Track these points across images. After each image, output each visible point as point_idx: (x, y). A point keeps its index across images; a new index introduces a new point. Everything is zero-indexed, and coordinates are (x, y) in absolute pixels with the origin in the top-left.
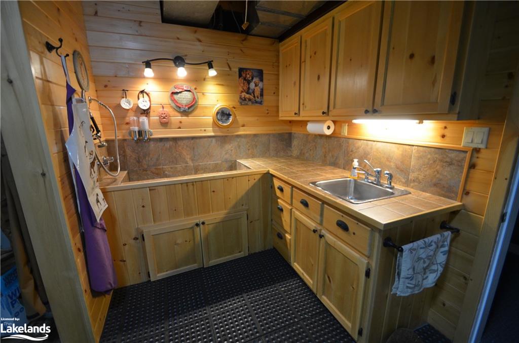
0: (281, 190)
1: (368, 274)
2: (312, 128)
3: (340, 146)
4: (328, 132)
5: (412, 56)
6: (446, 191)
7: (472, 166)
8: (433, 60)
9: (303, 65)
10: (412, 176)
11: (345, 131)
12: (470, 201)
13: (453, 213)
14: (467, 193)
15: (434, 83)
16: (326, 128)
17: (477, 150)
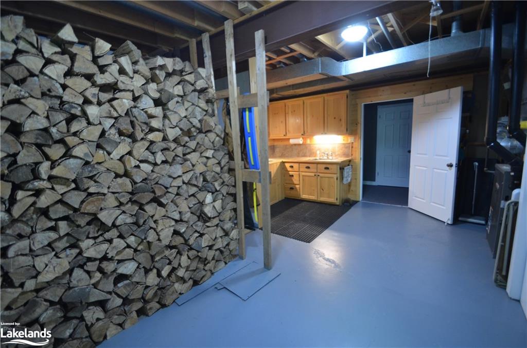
0: (292, 167)
1: (337, 179)
2: (292, 141)
3: (307, 148)
4: (301, 142)
5: (335, 118)
6: (347, 155)
7: (352, 147)
8: (340, 120)
9: (287, 115)
10: (337, 154)
11: (308, 141)
12: (353, 157)
13: (350, 161)
14: (352, 155)
15: (342, 125)
16: (300, 141)
17: (352, 143)
